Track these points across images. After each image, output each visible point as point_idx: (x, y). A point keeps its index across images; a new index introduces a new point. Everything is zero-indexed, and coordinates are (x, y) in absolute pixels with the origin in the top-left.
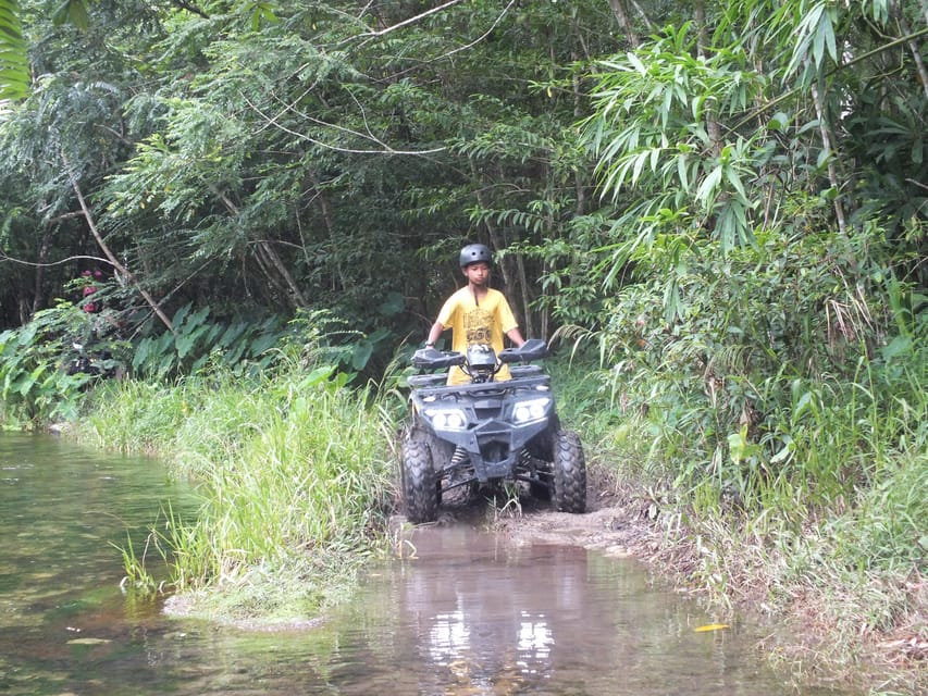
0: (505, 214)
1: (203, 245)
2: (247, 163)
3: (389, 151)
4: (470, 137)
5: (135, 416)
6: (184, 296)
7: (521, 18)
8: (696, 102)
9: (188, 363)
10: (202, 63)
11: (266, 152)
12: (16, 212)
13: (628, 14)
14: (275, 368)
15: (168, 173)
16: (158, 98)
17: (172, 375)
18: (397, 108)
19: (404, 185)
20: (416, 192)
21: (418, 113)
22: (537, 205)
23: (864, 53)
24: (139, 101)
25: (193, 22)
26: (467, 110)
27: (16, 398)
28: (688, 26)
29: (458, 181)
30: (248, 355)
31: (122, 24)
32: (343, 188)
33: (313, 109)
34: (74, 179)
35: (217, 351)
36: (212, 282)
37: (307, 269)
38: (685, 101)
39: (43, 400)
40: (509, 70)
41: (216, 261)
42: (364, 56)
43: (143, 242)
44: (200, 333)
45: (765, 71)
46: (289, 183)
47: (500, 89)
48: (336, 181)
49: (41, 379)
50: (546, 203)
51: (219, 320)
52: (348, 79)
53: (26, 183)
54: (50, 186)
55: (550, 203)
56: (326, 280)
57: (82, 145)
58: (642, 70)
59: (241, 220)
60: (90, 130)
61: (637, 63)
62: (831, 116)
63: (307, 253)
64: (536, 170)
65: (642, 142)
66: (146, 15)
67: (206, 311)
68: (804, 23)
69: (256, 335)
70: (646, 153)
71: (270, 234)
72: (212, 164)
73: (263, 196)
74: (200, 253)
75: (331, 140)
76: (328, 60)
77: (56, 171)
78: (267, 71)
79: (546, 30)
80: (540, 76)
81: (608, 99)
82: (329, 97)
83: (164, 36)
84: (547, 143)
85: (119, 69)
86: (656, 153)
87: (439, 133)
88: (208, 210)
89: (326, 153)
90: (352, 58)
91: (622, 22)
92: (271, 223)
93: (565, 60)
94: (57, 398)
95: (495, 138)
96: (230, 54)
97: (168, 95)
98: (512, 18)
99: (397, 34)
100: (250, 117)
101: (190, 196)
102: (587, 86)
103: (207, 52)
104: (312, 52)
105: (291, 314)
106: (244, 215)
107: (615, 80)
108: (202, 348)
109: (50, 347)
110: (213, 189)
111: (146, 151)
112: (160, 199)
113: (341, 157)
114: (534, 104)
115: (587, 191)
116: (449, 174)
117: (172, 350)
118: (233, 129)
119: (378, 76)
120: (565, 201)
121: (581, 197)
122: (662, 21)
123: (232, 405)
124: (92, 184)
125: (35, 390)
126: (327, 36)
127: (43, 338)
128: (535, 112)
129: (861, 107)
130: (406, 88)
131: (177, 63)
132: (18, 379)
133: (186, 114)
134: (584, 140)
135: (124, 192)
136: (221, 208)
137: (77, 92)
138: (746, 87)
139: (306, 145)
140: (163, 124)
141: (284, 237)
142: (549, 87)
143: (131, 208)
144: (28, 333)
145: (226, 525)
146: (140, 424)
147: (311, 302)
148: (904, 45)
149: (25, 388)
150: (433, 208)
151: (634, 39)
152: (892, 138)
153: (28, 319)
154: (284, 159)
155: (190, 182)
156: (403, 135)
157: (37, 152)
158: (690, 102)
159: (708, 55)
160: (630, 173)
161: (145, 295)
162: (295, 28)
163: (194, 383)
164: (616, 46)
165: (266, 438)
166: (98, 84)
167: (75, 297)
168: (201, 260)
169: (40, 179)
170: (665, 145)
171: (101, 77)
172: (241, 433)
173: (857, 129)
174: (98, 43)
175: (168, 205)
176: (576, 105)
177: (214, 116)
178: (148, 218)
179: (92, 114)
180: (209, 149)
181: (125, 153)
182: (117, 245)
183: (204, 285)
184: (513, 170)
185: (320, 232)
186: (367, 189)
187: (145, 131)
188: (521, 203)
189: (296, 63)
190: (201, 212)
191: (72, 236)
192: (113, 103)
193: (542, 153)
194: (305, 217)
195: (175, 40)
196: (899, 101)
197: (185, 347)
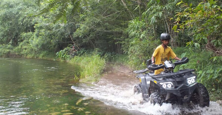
0: (118, 39)
1: (84, 41)
2: (89, 32)
3: (105, 31)
4: (114, 29)
5: (76, 60)
6: (82, 47)
7: (120, 16)
8: (140, 26)
9: (82, 54)
10: (84, 20)
11: (91, 31)
12: (63, 37)
13: (132, 16)
14: (92, 55)
15: (80, 32)
16: (79, 24)
17: (80, 55)
18: (106, 26)
19: (107, 35)
20: (108, 35)
21: (108, 27)
22: (121, 37)
23: (158, 21)
24: (77, 24)
25: (83, 16)
26: (114, 26)
27: (62, 58)
28: (139, 17)
29: (113, 34)
30: (89, 53)
31: (75, 16)
32: (100, 35)
33: (97, 26)
34: (69, 33)
35: (86, 53)
36: (85, 45)
37: (96, 44)
38: (138, 27)
39: (66, 58)
40: (119, 22)
41: (86, 43)
42: (103, 20)
43: (77, 40)
44: (84, 51)
45: (147, 23)
46: (94, 34)
47: (117, 24)
48: (99, 34)
49: (65, 55)
50: (122, 37)
51: (85, 49)
52: (101, 22)
53: (64, 33)
54: (67, 34)
55: (123, 37)
56: (98, 45)
57: (70, 29)
58: (134, 23)
59: (88, 38)
60: (71, 28)
61: (133, 22)
62: (155, 28)
63: (96, 42)
64: (121, 33)
65: (133, 31)
66: (78, 15)
67: (84, 48)
68: (152, 18)
69: (90, 51)
70: (134, 32)
71: (92, 40)
72: (85, 32)
73: (91, 35)
74: (84, 42)
75: (98, 29)
76: (99, 20)
77: (67, 32)
78: (92, 21)
79: (123, 18)
80: (122, 23)
81: (130, 26)
82: (99, 25)
83: (80, 17)
84: (123, 30)
85: (75, 21)
86: (135, 32)
87: (110, 29)
88: (85, 37)
89: (98, 31)
90: (101, 20)
91: (131, 17)
92: (92, 39)
93: (125, 21)
94: (67, 58)
95: (117, 30)
96: (87, 19)
97: (80, 24)
98: (119, 16)
99: (106, 18)
100: (90, 27)
101: (82, 35)
102: (127, 24)
103: (85, 19)
104: (97, 19)
105: (94, 49)
106: (89, 38)
107: (131, 24)
108: (84, 52)
109: (67, 52)
110: (85, 35)
111: (78, 30)
112: (79, 35)
113: (100, 31)
114: (121, 26)
115: (127, 36)
116: (112, 34)
117: (80, 53)
118: (88, 28)
119: (104, 22)
120: (124, 37)
121: (126, 36)
122: (136, 17)
123: (87, 59)
124: (72, 34)
125: (65, 57)
126: (98, 18)
127: (66, 51)
128: (122, 27)
129: (158, 27)
130: (107, 24)
131: (81, 20)
132: (63, 55)
133: (82, 26)
134: (127, 30)
135: (75, 35)
136: (86, 37)
137: (70, 23)
138: (145, 25)
139: (96, 30)
140: (80, 27)
141: (93, 40)
142: (123, 24)
143: (76, 36)
144: (64, 50)
145: (86, 72)
146: (76, 61)
147: (96, 48)
148: (163, 20)
149: (64, 56)
150: (110, 37)
151: (133, 19)
152: (161, 30)
153: (64, 49)
154: (94, 31)
155: (83, 34)
156: (107, 29)
157: (65, 30)
158: (139, 27)
159: (141, 21)
160: (132, 34)
161: (77, 46)
162: (95, 17)
163: (83, 56)
164: (131, 20)
165: (91, 62)
166: (72, 22)
167: (69, 46)
168: (84, 43)
169: (66, 33)
170: (136, 31)
171: (73, 22)
172: (88, 62)
173: (157, 29)
174: (72, 18)
175: (80, 36)
176: (126, 26)
177: (86, 26)
178: (78, 38)
179: (72, 26)
180: (85, 30)
181: (75, 30)
182: (74, 41)
183: (84, 45)
184: (119, 33)
185: (97, 40)
186: (103, 35)
187: (78, 28)
188: (120, 37)
189: (95, 21)
190: (84, 37)
191: (69, 39)
192: (74, 25)
193: (122, 31)
194: (96, 38)
195: (81, 18)
196: (162, 26)
197: (82, 52)
